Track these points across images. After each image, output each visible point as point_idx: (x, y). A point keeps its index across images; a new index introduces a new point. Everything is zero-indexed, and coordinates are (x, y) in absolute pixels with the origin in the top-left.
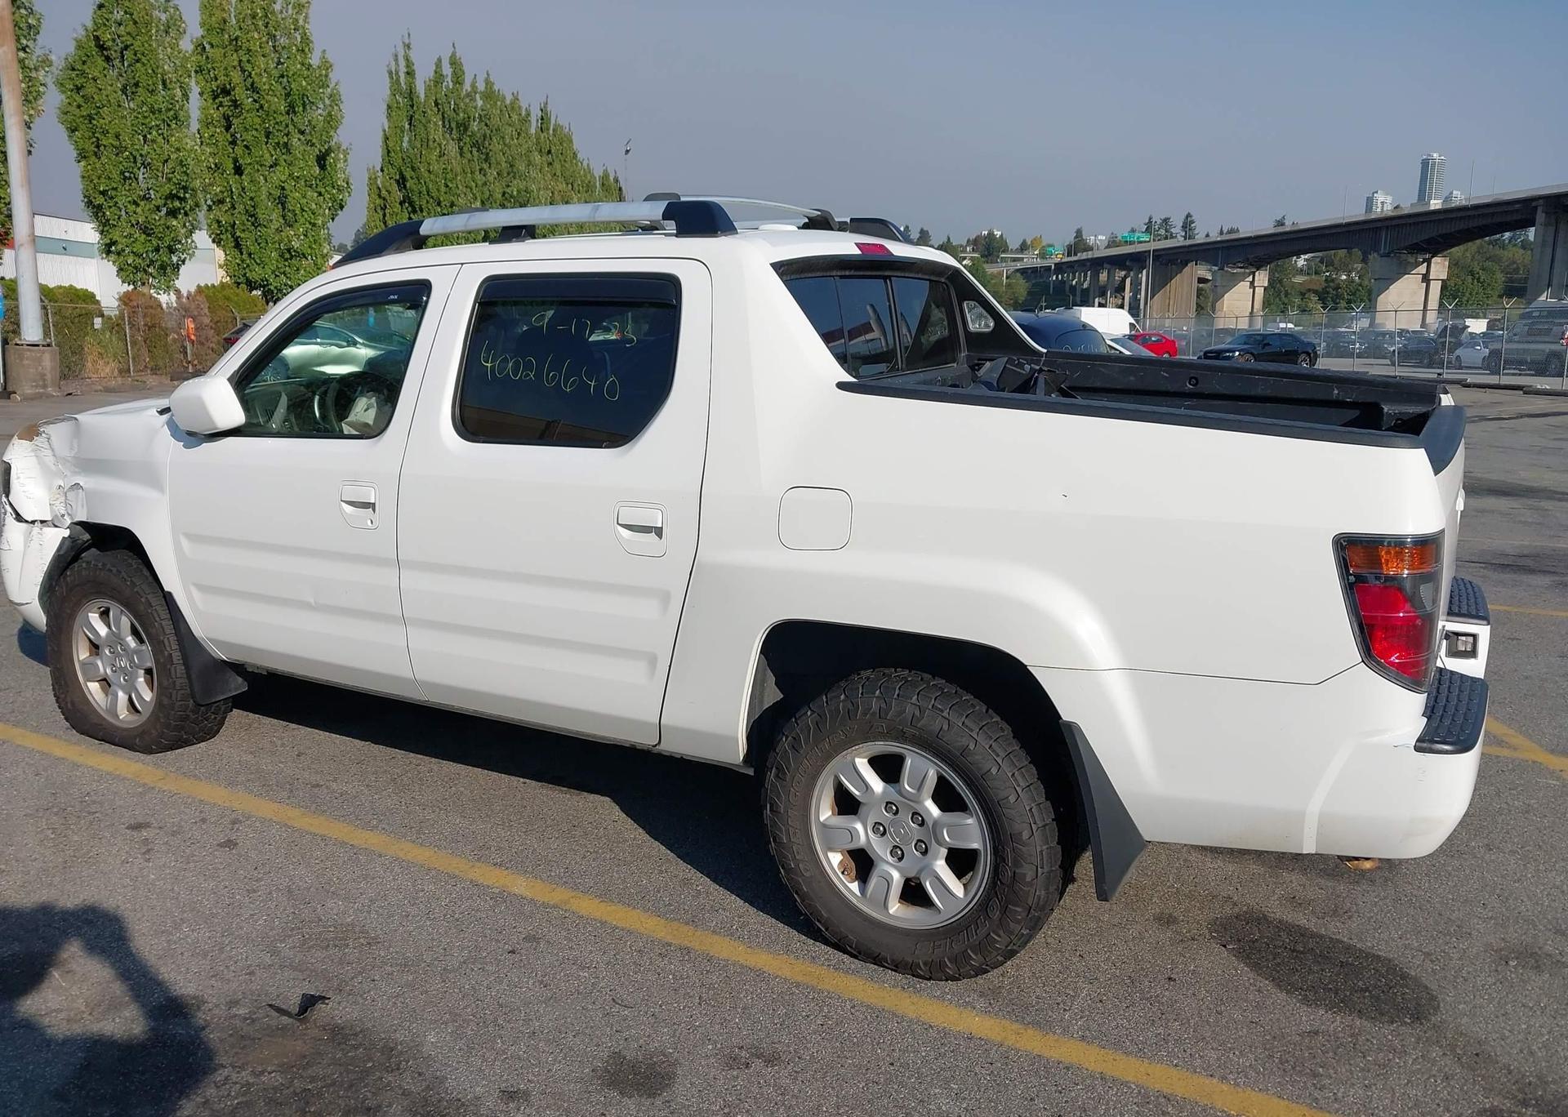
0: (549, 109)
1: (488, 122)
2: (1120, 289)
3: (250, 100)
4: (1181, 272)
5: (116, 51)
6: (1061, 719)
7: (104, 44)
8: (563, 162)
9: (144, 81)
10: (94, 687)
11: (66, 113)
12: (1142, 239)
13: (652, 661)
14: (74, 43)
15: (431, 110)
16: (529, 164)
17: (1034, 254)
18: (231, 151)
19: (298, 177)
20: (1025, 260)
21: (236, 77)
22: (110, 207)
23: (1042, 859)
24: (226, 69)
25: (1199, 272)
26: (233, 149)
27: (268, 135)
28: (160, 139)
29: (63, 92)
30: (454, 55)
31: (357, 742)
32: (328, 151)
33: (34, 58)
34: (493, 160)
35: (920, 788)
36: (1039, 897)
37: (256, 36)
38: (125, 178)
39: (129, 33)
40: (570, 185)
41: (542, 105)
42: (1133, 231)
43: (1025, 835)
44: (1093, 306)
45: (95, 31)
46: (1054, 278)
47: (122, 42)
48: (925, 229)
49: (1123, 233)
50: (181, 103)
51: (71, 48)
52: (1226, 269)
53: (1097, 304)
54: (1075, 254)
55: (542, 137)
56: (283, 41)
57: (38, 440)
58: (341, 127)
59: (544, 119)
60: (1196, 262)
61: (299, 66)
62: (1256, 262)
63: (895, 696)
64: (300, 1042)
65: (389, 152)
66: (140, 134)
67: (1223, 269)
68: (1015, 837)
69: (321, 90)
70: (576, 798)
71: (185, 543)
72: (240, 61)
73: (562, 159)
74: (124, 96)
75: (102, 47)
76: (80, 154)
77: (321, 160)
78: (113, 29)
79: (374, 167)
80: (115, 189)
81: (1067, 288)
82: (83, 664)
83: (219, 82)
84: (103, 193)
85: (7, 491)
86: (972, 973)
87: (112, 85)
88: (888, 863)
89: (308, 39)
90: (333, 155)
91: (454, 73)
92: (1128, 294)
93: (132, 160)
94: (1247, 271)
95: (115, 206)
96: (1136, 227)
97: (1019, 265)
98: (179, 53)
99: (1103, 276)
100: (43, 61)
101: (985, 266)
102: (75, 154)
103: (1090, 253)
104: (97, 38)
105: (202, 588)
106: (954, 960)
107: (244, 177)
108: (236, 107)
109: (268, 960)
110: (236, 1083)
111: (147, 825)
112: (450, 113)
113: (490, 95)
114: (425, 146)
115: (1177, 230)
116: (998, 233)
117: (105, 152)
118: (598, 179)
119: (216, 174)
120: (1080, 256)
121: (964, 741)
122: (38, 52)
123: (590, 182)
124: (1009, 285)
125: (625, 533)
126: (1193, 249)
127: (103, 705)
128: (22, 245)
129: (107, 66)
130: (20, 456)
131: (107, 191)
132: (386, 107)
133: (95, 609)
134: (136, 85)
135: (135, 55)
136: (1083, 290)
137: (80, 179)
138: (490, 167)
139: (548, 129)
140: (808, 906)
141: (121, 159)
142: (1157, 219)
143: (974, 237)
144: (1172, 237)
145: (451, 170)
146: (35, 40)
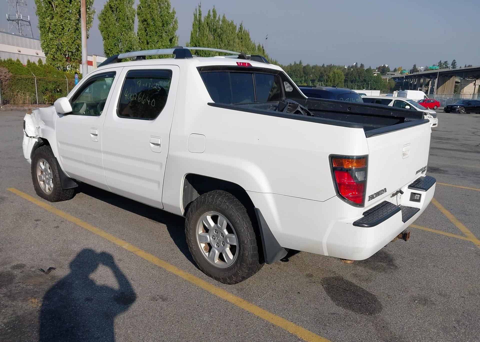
0: (242, 25)
1: (223, 29)
2: (427, 85)
3: (152, 23)
4: (449, 79)
5: (115, 9)
6: (255, 207)
7: (111, 7)
8: (245, 42)
9: (122, 17)
10: (42, 183)
11: (100, 27)
12: (436, 68)
13: (159, 183)
14: (104, 7)
15: (205, 25)
16: (234, 42)
17: (399, 73)
18: (146, 37)
19: (164, 45)
20: (395, 75)
21: (149, 16)
22: (111, 54)
23: (250, 249)
24: (146, 14)
25: (456, 80)
26: (147, 37)
27: (156, 33)
28: (125, 34)
29: (100, 21)
30: (214, 9)
31: (107, 204)
32: (173, 38)
33: (91, 11)
34: (223, 41)
35: (222, 226)
36: (250, 261)
37: (155, 4)
38: (115, 45)
39: (118, 3)
40: (247, 49)
41: (241, 24)
42: (434, 65)
43: (246, 242)
44: (418, 90)
45: (109, 3)
46: (405, 81)
47: (117, 6)
48: (363, 64)
49: (430, 66)
50: (132, 24)
51: (103, 8)
52: (465, 79)
53: (419, 89)
54: (413, 73)
55: (240, 34)
56: (162, 5)
57: (32, 114)
58: (177, 31)
59: (241, 28)
60: (455, 76)
61: (166, 13)
62: (477, 76)
63: (215, 198)
64: (43, 279)
65: (192, 38)
66: (120, 33)
67: (464, 79)
68: (243, 242)
69: (172, 20)
70: (157, 224)
71: (59, 144)
72: (150, 12)
73: (245, 40)
74: (116, 22)
75: (111, 8)
76: (104, 39)
77: (171, 40)
78: (114, 2)
79: (188, 43)
80: (113, 49)
81: (409, 84)
82: (40, 176)
83: (144, 18)
84: (109, 50)
85: (24, 128)
86: (234, 282)
87: (113, 18)
88: (215, 248)
89: (169, 5)
90: (174, 39)
91: (214, 15)
92: (430, 87)
93: (117, 40)
94: (474, 80)
95: (112, 53)
96: (435, 64)
97: (393, 76)
98: (132, 9)
99: (422, 81)
100: (93, 12)
101: (382, 76)
102: (102, 38)
103: (418, 72)
104: (110, 5)
105: (63, 157)
106: (229, 278)
107: (149, 45)
108: (148, 25)
109: (48, 257)
110: (21, 287)
111: (40, 220)
112: (211, 26)
113: (224, 21)
114: (203, 36)
115: (450, 65)
116: (387, 66)
117: (110, 38)
118: (257, 47)
119: (141, 44)
120: (415, 74)
121: (231, 212)
122: (92, 9)
123: (254, 48)
124: (389, 83)
125: (151, 145)
126: (454, 72)
127: (43, 187)
128: (84, 64)
129: (112, 13)
130: (28, 118)
131: (110, 49)
132: (192, 25)
133: (42, 161)
134: (120, 18)
135: (120, 9)
136: (414, 85)
137: (103, 46)
138: (222, 43)
139: (242, 31)
140: (195, 259)
141: (114, 40)
142: (443, 62)
143: (379, 67)
144: (447, 67)
145: (210, 43)
146: (92, 6)
